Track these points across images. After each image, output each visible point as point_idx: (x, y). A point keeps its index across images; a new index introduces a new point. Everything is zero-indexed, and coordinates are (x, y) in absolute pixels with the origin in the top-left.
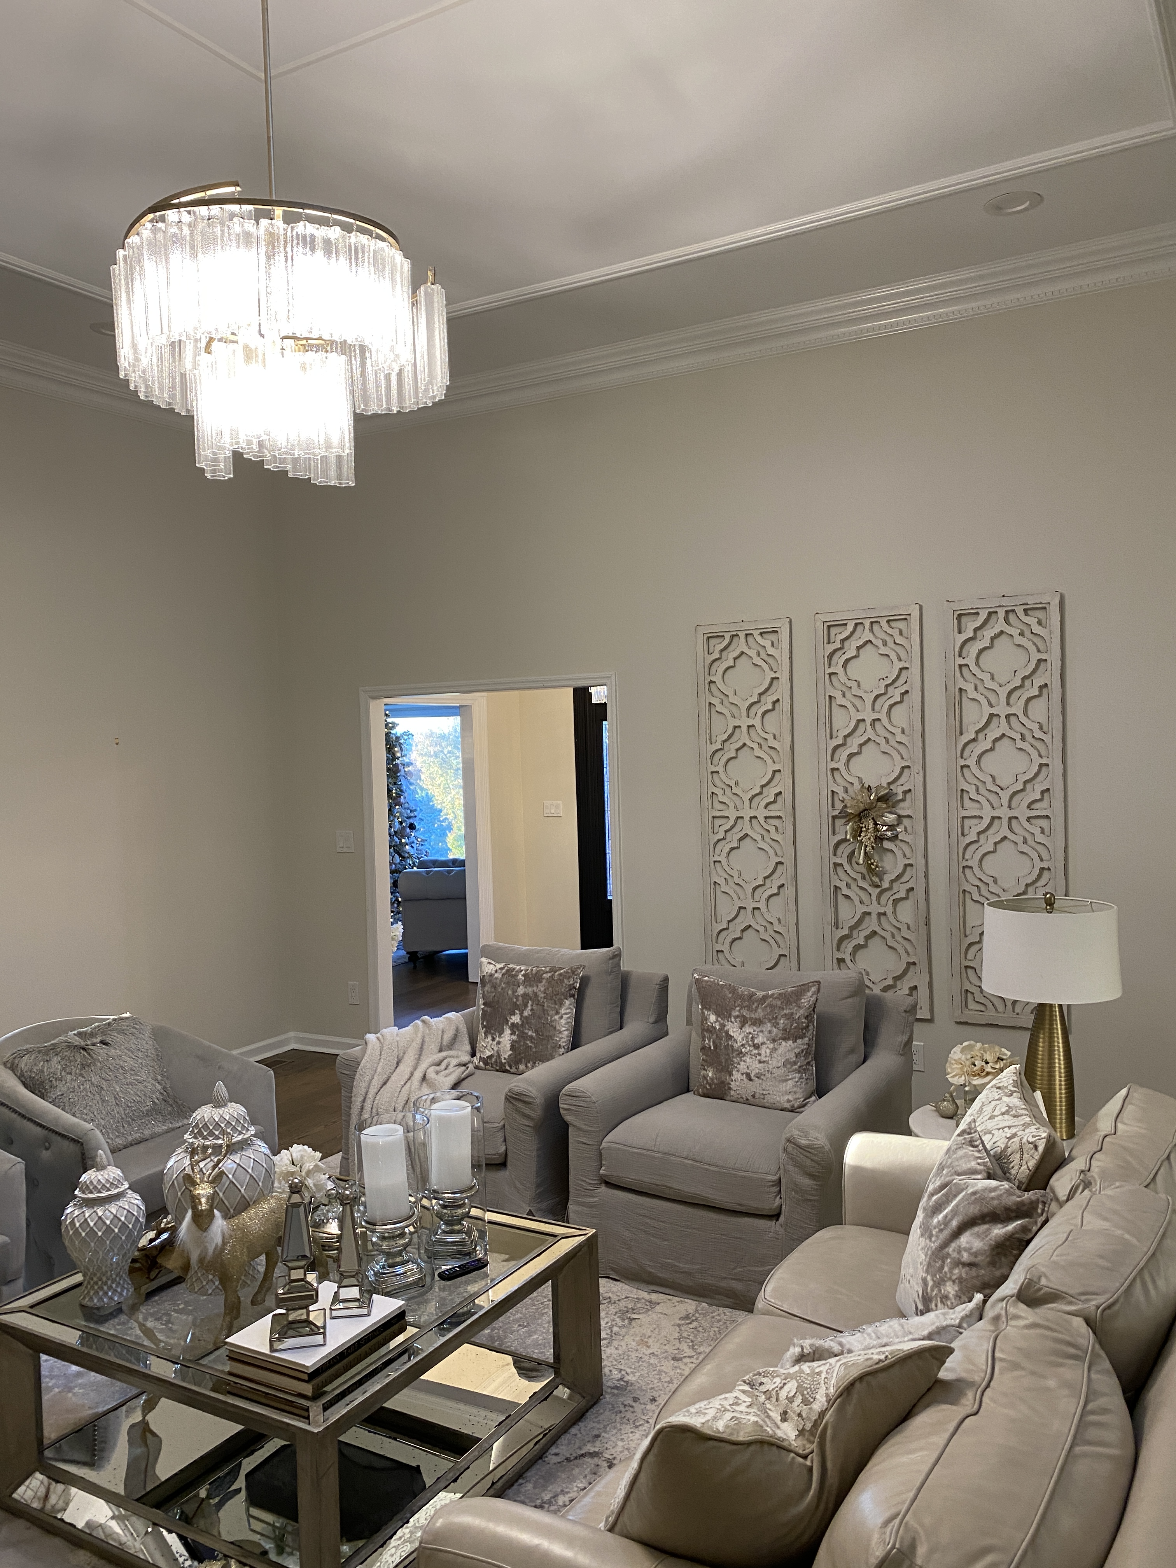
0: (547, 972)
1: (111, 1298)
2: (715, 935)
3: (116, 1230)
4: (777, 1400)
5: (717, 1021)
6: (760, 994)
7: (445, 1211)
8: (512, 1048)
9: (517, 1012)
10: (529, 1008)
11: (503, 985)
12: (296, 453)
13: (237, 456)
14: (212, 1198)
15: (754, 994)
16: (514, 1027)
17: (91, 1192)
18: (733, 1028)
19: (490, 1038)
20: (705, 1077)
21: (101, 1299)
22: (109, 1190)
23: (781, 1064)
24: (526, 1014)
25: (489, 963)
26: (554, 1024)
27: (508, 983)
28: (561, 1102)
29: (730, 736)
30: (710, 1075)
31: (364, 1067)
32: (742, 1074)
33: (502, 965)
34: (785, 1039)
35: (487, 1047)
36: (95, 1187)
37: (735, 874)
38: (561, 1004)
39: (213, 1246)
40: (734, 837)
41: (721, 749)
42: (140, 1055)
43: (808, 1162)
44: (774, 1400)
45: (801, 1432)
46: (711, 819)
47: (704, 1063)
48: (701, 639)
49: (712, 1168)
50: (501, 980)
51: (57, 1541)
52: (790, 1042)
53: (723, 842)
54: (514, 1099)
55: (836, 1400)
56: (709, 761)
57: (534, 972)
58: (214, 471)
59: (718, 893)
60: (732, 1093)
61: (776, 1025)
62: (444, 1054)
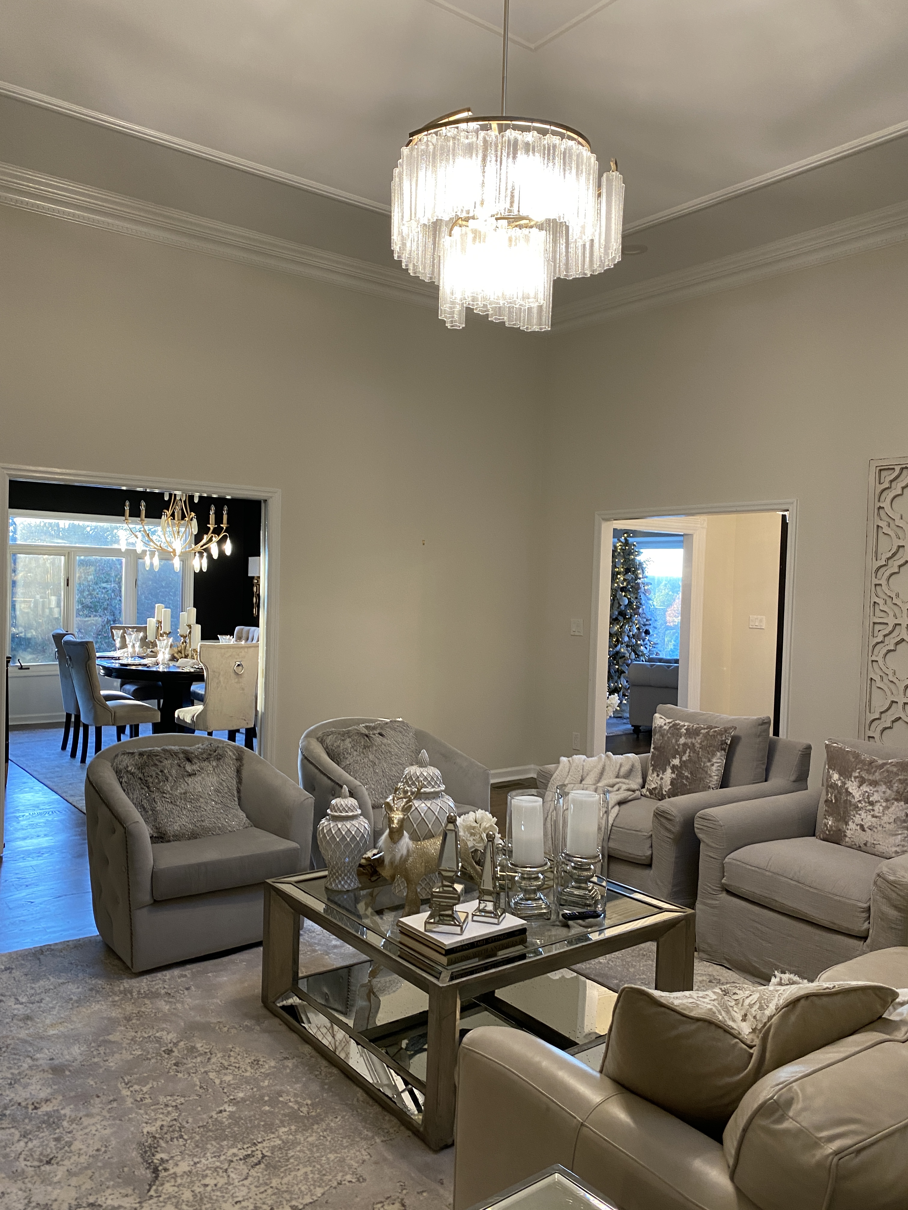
0: (704, 729)
1: (343, 886)
2: (868, 722)
3: (348, 839)
4: (742, 1005)
5: (840, 779)
6: (880, 762)
7: (575, 871)
8: (672, 783)
9: (677, 756)
10: (687, 754)
11: (669, 735)
12: (501, 302)
13: (469, 311)
14: (402, 822)
15: (874, 761)
16: (674, 768)
17: (336, 812)
18: (852, 786)
19: (655, 774)
20: (826, 825)
21: (336, 885)
22: (347, 812)
23: (892, 820)
24: (684, 758)
25: (661, 718)
26: (706, 769)
27: (673, 734)
28: (695, 822)
29: (894, 555)
30: (830, 823)
31: (555, 779)
32: (857, 825)
33: (670, 720)
34: (896, 800)
35: (653, 781)
36: (339, 808)
37: (890, 672)
38: (714, 755)
39: (399, 855)
40: (891, 642)
41: (885, 565)
42: (404, 746)
43: (894, 895)
44: (740, 1005)
45: (754, 1030)
46: (871, 624)
47: (826, 813)
48: (873, 470)
49: (812, 890)
50: (668, 731)
51: (295, 1036)
52: (902, 803)
53: (881, 645)
54: (660, 815)
55: (783, 1008)
56: (874, 575)
57: (694, 728)
58: (452, 322)
59: (874, 687)
60: (847, 839)
61: (890, 788)
62: (618, 780)
